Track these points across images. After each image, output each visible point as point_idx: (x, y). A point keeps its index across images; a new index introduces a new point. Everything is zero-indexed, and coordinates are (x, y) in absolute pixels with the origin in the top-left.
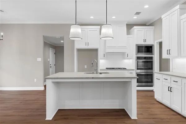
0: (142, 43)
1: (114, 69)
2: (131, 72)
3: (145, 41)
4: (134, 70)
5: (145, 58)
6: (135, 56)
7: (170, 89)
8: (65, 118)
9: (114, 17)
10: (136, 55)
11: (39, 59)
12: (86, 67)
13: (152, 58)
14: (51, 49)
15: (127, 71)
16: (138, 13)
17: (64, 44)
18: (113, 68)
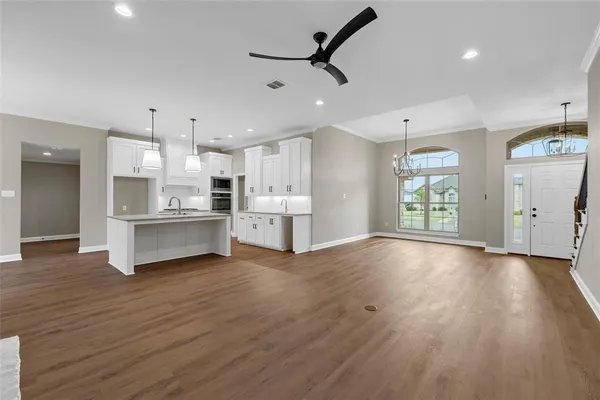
0: (218, 175)
3: (222, 172)
5: (221, 195)
6: (209, 192)
7: (255, 226)
10: (211, 191)
11: (9, 194)
12: (125, 208)
13: (229, 195)
17: (79, 161)
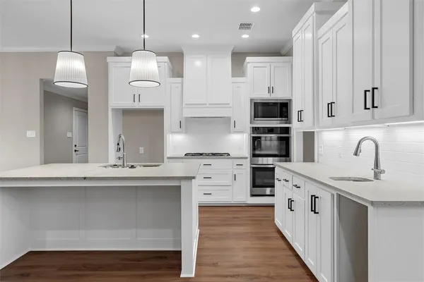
1: (202, 156)
2: (239, 162)
3: (271, 90)
4: (246, 158)
5: (272, 130)
6: (249, 126)
7: (290, 204)
8: (22, 275)
9: (196, 36)
10: (251, 123)
11: (31, 134)
12: (142, 150)
14: (77, 109)
15: (230, 161)
16: (245, 26)
18: (201, 154)
